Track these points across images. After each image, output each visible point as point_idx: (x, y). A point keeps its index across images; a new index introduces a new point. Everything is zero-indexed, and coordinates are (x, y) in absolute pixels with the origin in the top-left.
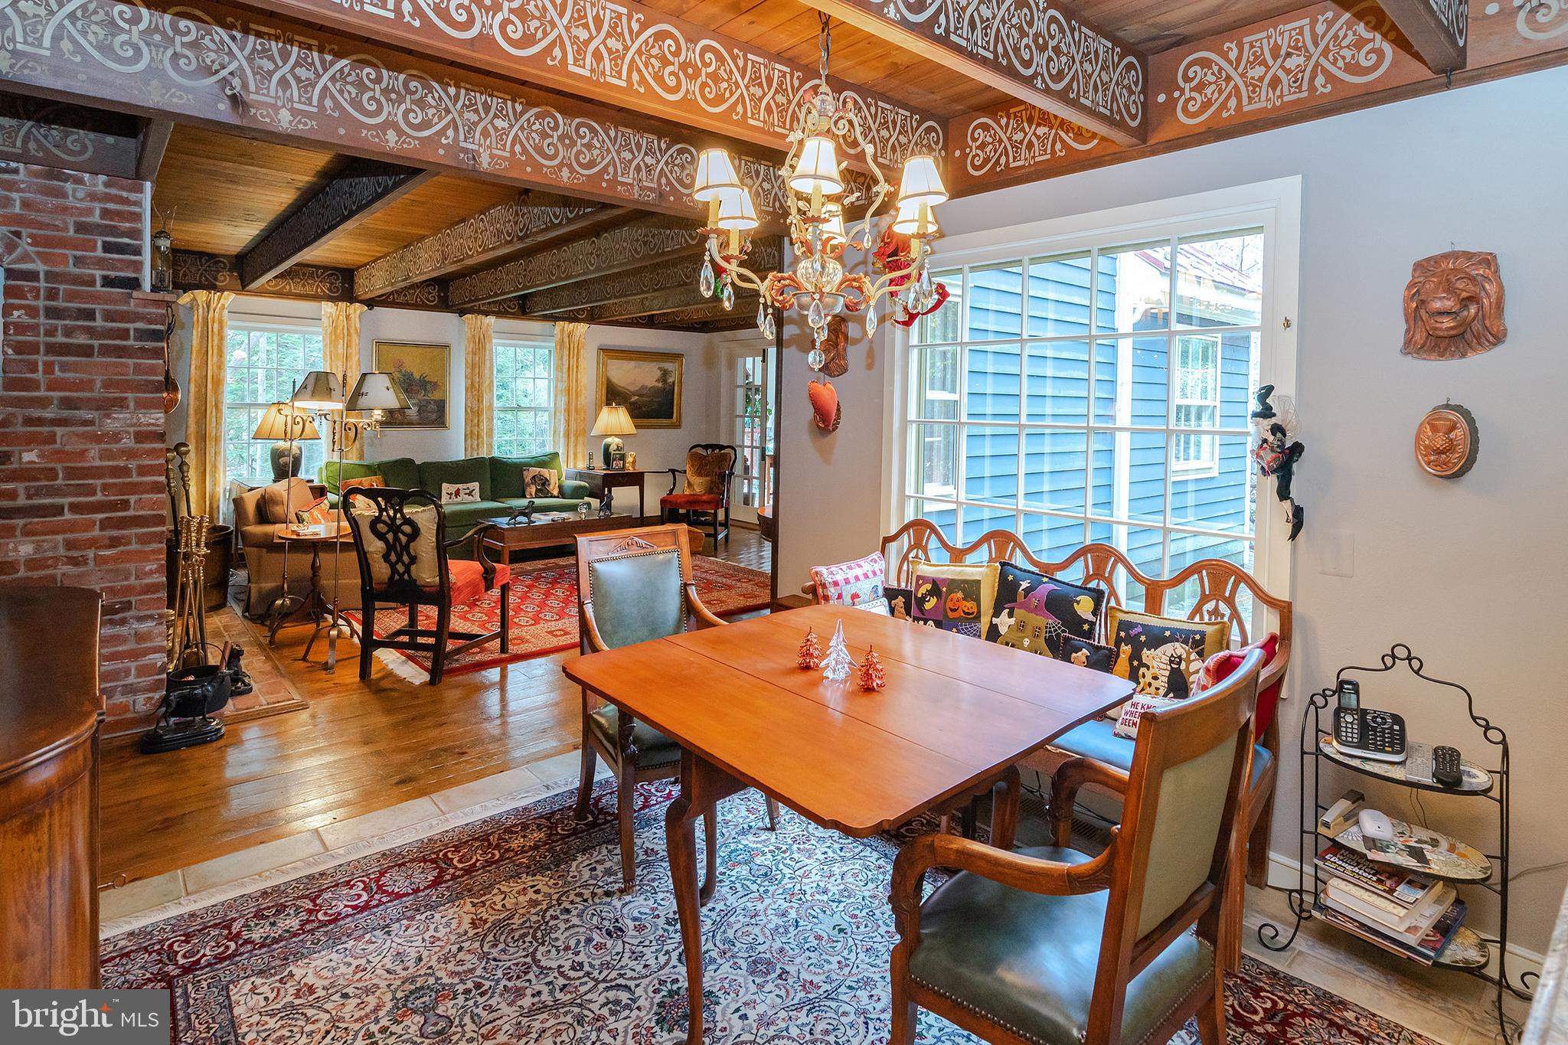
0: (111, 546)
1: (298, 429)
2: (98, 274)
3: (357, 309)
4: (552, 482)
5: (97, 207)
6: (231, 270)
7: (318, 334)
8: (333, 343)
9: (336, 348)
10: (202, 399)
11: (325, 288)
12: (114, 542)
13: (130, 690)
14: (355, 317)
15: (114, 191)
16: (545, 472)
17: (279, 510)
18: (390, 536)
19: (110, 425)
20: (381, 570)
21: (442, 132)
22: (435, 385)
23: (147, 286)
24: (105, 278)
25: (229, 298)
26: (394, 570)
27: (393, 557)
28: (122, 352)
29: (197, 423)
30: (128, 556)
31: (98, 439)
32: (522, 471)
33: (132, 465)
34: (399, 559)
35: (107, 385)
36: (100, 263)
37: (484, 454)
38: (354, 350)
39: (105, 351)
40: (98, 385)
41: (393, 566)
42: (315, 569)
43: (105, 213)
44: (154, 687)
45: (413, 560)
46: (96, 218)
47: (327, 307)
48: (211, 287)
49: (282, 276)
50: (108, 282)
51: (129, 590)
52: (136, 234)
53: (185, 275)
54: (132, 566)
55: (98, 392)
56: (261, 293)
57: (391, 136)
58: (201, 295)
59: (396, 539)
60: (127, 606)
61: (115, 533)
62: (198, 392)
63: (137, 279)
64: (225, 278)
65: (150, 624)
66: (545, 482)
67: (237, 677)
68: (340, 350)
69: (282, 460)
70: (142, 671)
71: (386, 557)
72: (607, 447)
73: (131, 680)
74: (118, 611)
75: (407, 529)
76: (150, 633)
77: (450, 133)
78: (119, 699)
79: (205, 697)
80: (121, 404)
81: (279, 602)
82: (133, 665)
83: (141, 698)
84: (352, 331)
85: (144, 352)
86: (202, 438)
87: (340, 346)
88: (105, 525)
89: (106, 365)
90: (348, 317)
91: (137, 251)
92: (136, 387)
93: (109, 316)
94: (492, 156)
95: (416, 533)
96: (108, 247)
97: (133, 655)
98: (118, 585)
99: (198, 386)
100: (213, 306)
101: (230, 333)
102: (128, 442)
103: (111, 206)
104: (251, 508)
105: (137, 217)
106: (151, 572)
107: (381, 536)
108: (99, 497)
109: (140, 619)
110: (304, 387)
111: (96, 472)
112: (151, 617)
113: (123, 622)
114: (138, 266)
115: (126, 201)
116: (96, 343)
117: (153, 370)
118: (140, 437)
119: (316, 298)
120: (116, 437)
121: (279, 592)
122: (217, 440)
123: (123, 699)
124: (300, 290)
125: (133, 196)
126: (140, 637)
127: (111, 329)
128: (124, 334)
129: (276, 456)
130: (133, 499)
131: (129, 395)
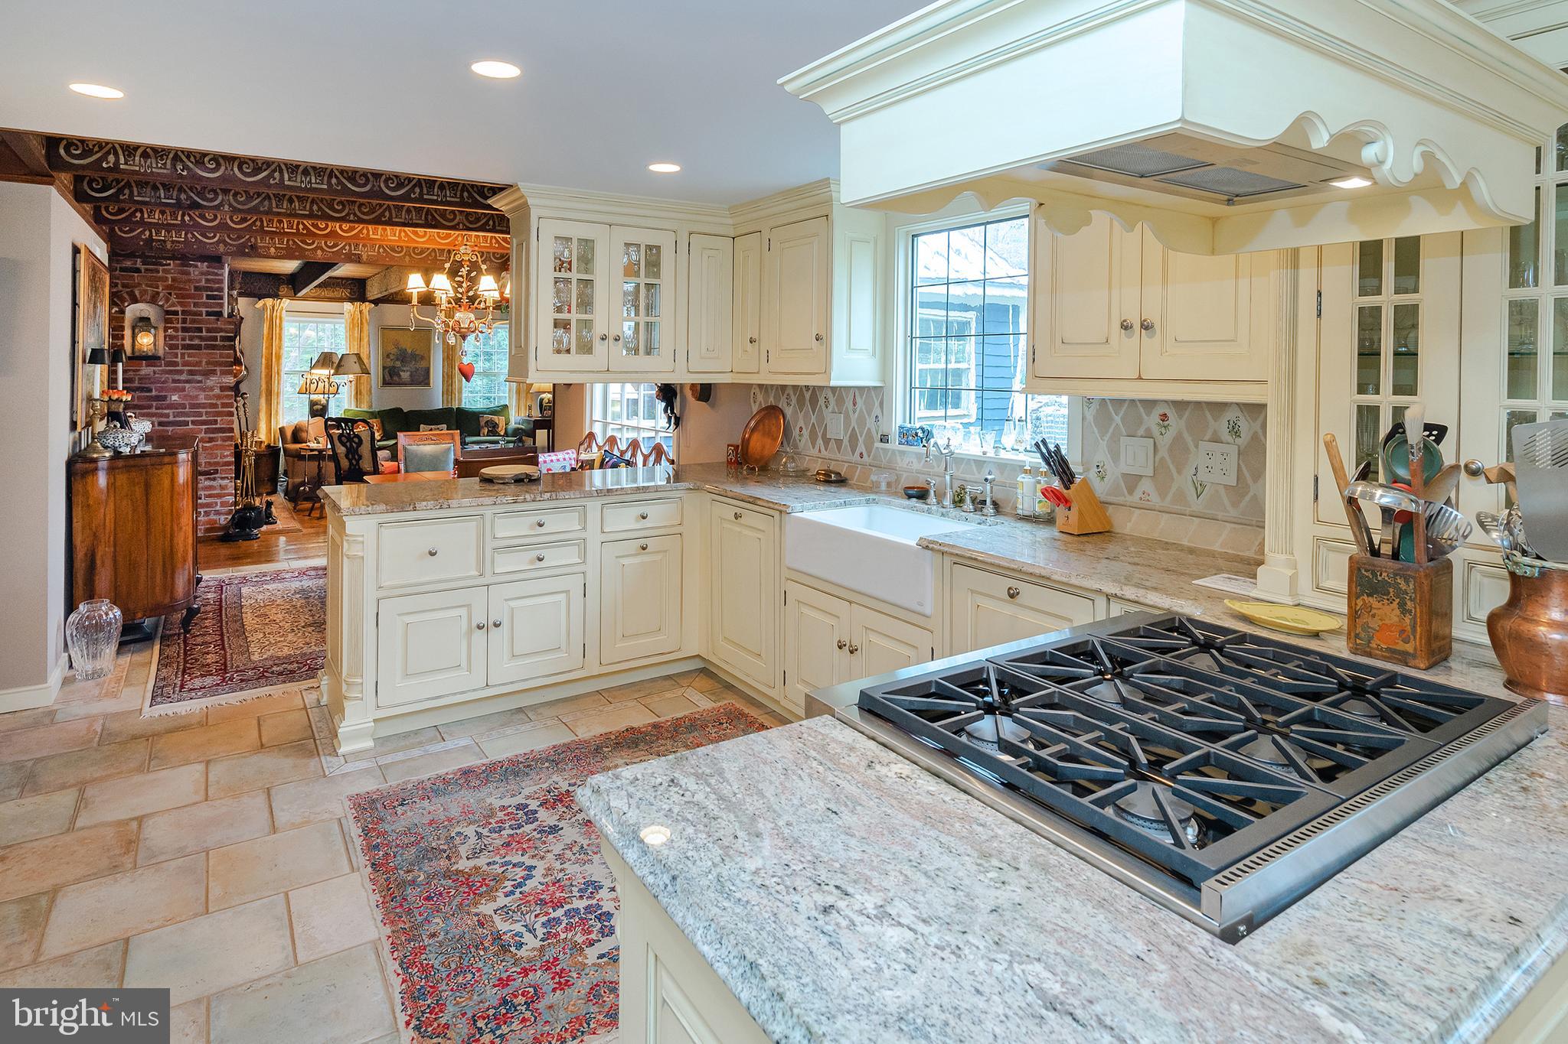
0: (209, 442)
1: (313, 386)
2: (204, 310)
3: (367, 307)
4: (500, 425)
5: (203, 278)
6: (288, 284)
7: (342, 323)
8: (352, 329)
9: (353, 333)
10: (269, 367)
11: (346, 293)
12: (211, 440)
13: (218, 513)
14: (366, 312)
15: (211, 270)
16: (495, 418)
17: (304, 435)
18: (348, 444)
19: (210, 383)
20: (345, 463)
21: (343, 248)
22: (422, 358)
23: (226, 315)
24: (207, 312)
25: (286, 303)
26: (351, 464)
27: (350, 456)
28: (214, 347)
29: (267, 383)
30: (217, 447)
31: (203, 390)
32: (479, 417)
33: (219, 402)
34: (354, 458)
35: (208, 363)
36: (205, 305)
37: (455, 406)
38: (365, 334)
39: (207, 347)
40: (204, 363)
41: (350, 461)
42: (320, 468)
43: (207, 281)
44: (228, 513)
45: (360, 457)
46: (203, 283)
47: (348, 306)
48: (275, 296)
49: (319, 286)
50: (208, 314)
51: (217, 464)
52: (221, 290)
53: (260, 289)
54: (219, 452)
55: (204, 367)
56: (304, 298)
57: (319, 252)
58: (269, 301)
59: (351, 445)
60: (216, 472)
61: (212, 435)
62: (267, 364)
63: (221, 312)
64: (284, 290)
65: (227, 481)
66: (495, 425)
67: (269, 515)
68: (356, 335)
69: (315, 407)
70: (223, 504)
71: (347, 456)
72: (542, 400)
73: (218, 508)
74: (212, 474)
75: (356, 440)
76: (226, 486)
77: (347, 247)
78: (212, 517)
79: (251, 517)
80: (213, 372)
81: (302, 488)
82: (219, 501)
83: (222, 518)
84: (364, 321)
85: (224, 347)
86: (269, 393)
87: (356, 332)
88: (207, 431)
89: (207, 354)
90: (361, 312)
91: (221, 298)
92: (220, 364)
93: (209, 330)
94: (368, 256)
95: (361, 442)
96: (208, 297)
97: (219, 496)
98: (212, 461)
99: (267, 360)
100: (276, 308)
101: (285, 325)
102: (217, 391)
103: (209, 277)
104: (289, 434)
105: (221, 281)
106: (227, 456)
107: (344, 444)
108: (204, 418)
109: (222, 478)
110: (318, 361)
111: (203, 406)
112: (227, 478)
113: (214, 479)
114: (221, 305)
115: (217, 274)
116: (203, 343)
117: (228, 356)
118: (222, 389)
119: (341, 300)
120: (212, 389)
121: (303, 484)
122: (278, 394)
123: (215, 517)
124: (331, 295)
125: (220, 272)
126: (222, 487)
127: (211, 337)
128: (215, 339)
129: (312, 404)
130: (219, 419)
131: (218, 368)
